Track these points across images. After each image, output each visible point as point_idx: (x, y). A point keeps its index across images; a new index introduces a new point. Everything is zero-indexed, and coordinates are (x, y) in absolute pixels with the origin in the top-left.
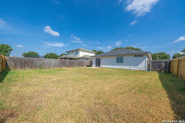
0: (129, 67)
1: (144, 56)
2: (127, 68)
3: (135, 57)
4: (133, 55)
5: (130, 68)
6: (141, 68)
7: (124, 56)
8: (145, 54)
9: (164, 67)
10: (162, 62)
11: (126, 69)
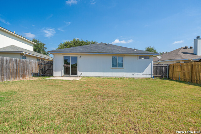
0: (132, 73)
1: (150, 58)
2: (129, 75)
3: (139, 58)
4: (138, 55)
5: (133, 75)
6: (147, 75)
7: (124, 55)
8: (151, 56)
9: (165, 72)
10: (163, 66)
11: (128, 77)
